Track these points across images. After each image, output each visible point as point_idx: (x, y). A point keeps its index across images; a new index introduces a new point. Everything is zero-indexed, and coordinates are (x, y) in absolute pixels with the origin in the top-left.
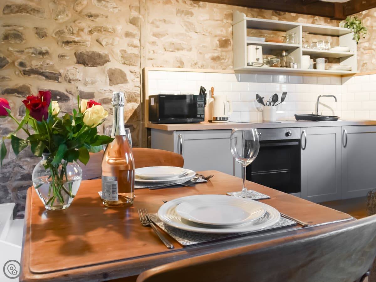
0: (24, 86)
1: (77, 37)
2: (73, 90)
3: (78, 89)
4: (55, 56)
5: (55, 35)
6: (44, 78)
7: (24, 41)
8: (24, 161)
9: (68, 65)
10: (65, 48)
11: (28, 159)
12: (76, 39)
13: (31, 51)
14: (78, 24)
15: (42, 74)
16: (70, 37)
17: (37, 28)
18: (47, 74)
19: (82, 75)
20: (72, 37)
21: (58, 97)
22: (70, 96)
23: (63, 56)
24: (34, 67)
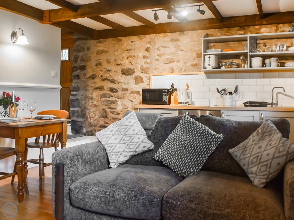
0: (102, 86)
1: (122, 61)
2: (120, 87)
3: (122, 87)
4: (113, 71)
5: (114, 62)
6: (110, 82)
7: (102, 66)
8: (101, 119)
9: (118, 75)
10: (118, 67)
11: (103, 118)
12: (122, 62)
13: (105, 70)
14: (122, 55)
15: (109, 80)
16: (119, 62)
17: (107, 60)
18: (110, 80)
19: (123, 80)
20: (120, 62)
21: (114, 91)
22: (119, 90)
23: (116, 71)
24: (105, 77)
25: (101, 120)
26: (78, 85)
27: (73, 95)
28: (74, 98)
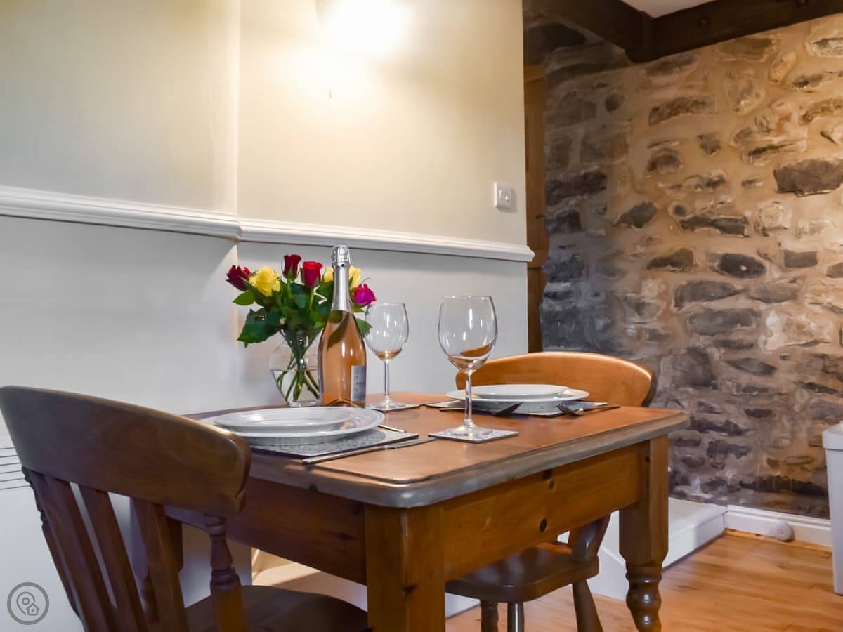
0: (683, 250)
1: (777, 136)
2: (771, 252)
3: (781, 248)
4: (736, 185)
5: (736, 142)
6: (718, 231)
7: (681, 167)
9: (762, 199)
10: (756, 164)
12: (776, 140)
13: (694, 182)
14: (779, 108)
15: (713, 224)
16: (762, 140)
17: (701, 137)
18: (723, 223)
19: (790, 215)
20: (768, 138)
21: (744, 268)
22: (766, 264)
23: (751, 182)
24: (698, 213)
25: (684, 396)
26: (573, 255)
27: (554, 296)
28: (558, 308)
